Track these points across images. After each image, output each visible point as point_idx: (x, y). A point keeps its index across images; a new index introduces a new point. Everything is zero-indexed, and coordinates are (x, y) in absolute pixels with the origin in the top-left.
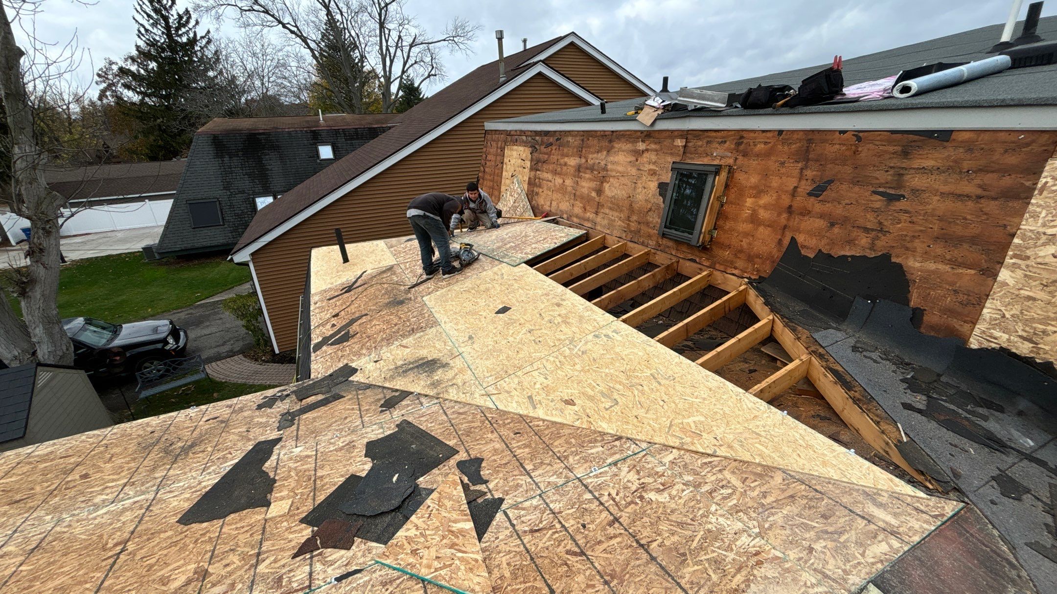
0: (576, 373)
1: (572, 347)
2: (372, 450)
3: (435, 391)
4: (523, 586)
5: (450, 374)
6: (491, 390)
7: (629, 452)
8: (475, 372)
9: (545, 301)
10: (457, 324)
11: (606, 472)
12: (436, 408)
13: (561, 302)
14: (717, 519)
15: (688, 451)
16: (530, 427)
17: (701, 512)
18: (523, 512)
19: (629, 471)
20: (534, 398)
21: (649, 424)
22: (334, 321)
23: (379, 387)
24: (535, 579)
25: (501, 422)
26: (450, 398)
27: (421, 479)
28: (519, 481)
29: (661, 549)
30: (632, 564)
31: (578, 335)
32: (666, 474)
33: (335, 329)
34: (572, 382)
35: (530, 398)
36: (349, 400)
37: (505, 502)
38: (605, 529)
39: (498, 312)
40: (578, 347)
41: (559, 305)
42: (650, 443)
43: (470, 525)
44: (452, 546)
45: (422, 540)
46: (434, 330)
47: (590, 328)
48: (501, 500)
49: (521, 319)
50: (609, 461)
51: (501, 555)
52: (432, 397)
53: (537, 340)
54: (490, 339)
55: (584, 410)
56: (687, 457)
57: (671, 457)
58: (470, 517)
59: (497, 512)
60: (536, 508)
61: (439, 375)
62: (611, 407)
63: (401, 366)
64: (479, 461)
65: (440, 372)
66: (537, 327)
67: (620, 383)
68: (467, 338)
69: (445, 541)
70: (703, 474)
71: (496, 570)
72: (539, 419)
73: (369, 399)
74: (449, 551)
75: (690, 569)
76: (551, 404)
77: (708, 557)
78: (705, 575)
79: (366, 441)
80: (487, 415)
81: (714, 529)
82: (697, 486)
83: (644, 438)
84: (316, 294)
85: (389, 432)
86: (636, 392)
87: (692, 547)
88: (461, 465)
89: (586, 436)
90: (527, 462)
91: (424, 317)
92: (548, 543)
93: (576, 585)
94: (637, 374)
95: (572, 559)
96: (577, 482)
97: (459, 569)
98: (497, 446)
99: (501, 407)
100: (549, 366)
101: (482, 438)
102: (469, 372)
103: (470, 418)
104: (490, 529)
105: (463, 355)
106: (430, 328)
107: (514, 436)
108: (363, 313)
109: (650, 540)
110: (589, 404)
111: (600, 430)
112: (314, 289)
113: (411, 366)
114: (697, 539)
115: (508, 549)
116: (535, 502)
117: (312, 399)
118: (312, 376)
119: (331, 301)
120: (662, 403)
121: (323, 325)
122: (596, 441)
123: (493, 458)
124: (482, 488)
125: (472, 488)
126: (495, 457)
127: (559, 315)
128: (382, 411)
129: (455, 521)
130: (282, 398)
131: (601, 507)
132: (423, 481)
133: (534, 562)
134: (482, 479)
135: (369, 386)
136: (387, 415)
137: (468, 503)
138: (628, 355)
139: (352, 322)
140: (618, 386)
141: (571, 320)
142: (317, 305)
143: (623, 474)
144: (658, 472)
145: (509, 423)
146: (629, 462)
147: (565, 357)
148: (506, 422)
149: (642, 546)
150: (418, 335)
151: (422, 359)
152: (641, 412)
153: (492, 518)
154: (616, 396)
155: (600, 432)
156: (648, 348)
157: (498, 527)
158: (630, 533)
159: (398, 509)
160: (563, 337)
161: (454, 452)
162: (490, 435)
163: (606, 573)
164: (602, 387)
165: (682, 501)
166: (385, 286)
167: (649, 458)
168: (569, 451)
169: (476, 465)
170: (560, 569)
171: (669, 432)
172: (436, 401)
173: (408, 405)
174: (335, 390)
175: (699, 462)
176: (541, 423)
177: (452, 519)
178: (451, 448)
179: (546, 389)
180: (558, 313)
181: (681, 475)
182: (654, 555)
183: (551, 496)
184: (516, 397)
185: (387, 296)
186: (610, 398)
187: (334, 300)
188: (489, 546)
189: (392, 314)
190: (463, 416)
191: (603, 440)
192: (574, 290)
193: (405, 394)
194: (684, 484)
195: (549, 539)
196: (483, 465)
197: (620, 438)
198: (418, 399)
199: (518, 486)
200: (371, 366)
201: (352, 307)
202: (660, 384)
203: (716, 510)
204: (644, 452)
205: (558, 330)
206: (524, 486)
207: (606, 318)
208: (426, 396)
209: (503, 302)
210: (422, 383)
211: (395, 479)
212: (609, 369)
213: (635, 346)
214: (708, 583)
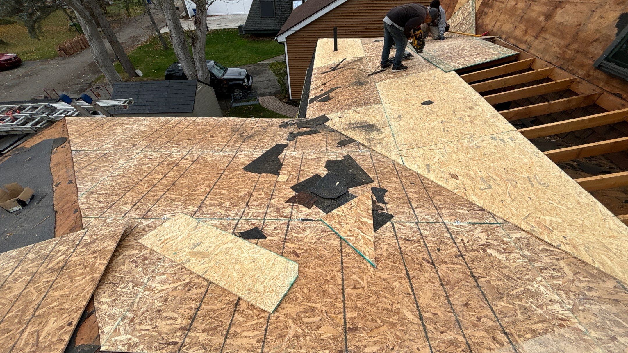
0: (467, 159)
1: (470, 141)
2: (329, 164)
3: (369, 144)
4: (392, 264)
5: (380, 136)
6: (403, 153)
7: (486, 221)
8: (396, 139)
9: (461, 103)
10: (393, 105)
11: (465, 227)
12: (367, 154)
13: (473, 106)
14: (539, 286)
15: (535, 236)
16: (422, 182)
17: (527, 277)
18: (403, 228)
19: (482, 232)
20: (430, 166)
21: (510, 209)
22: (322, 87)
23: (339, 132)
24: (400, 264)
25: (404, 174)
26: (377, 150)
27: (351, 189)
28: (406, 211)
29: (486, 284)
30: (463, 283)
31: (478, 134)
32: (509, 244)
33: (323, 92)
34: (462, 164)
35: (428, 165)
36: (322, 135)
37: (394, 218)
38: (452, 257)
39: (424, 104)
40: (475, 142)
41: (471, 108)
42: (505, 221)
43: (371, 222)
44: (359, 228)
45: (345, 219)
46: (377, 106)
47: (491, 131)
48: (392, 216)
49: (439, 112)
50: (470, 221)
51: (384, 243)
52: (366, 147)
53: (446, 130)
54: (412, 121)
55: (464, 185)
56: (532, 240)
57: (518, 235)
58: (372, 218)
59: (388, 221)
60: (411, 228)
61: (373, 135)
62: (485, 189)
63: (353, 124)
64: (385, 191)
65: (374, 133)
66: (449, 121)
67: (499, 176)
68: (397, 117)
69: (356, 224)
70: (541, 255)
71: (379, 250)
72: (430, 180)
73: (333, 137)
74: (357, 230)
75: (503, 304)
76: (441, 173)
77: (520, 303)
78: (513, 312)
79: (327, 159)
80: (397, 167)
81: (533, 291)
82: (532, 260)
83: (502, 216)
84: (316, 68)
85: (339, 159)
86: (509, 186)
87: (511, 293)
88: (374, 189)
89: (459, 200)
90: (414, 202)
91: (374, 96)
92: (413, 249)
93: (423, 278)
94: (516, 173)
95: (425, 264)
96: (443, 225)
97: (360, 240)
98: (398, 186)
99: (407, 165)
100: (448, 149)
101: (390, 179)
102: (392, 138)
103: (385, 165)
104: (381, 228)
105: (392, 126)
106: (376, 104)
107: (410, 185)
108: (339, 86)
109: (481, 276)
110: (469, 182)
111: (470, 200)
112: (315, 66)
113: (359, 125)
114: (517, 290)
115: (389, 242)
116: (412, 225)
117: (304, 129)
118: (306, 117)
119: (323, 75)
120: (528, 199)
121: (316, 88)
122: (465, 206)
123: (393, 192)
124: (383, 206)
125: (377, 203)
126: (395, 192)
127: (469, 116)
128: (338, 146)
129: (364, 217)
130: (291, 125)
131: (454, 245)
132: (351, 190)
133: (402, 255)
134: (384, 201)
135: (333, 131)
136: (339, 149)
137: (373, 210)
138: (515, 158)
139: (332, 90)
140: (496, 177)
141: (476, 122)
142: (315, 76)
143: (476, 232)
144: (503, 241)
145: (409, 176)
146: (484, 226)
147: (462, 146)
148: (408, 175)
149: (474, 277)
150: (367, 107)
151: (366, 122)
152: (508, 200)
153: (384, 223)
154: (492, 183)
155: (469, 201)
156: (535, 158)
157: (386, 229)
158: (468, 266)
159: (336, 199)
160: (466, 132)
161: (371, 181)
162: (395, 179)
163: (444, 280)
164: (484, 174)
165: (515, 265)
166: (355, 71)
167: (500, 230)
168: (443, 206)
169: (382, 193)
170: (416, 265)
171: (524, 219)
172: (368, 150)
173: (352, 147)
174: (316, 128)
175: (541, 247)
176: (430, 183)
177: (362, 215)
178: (371, 178)
179: (441, 164)
180: (468, 114)
181: (521, 249)
182: (480, 285)
183: (423, 226)
184: (418, 162)
185: (354, 78)
186: (486, 183)
187: (325, 74)
188: (379, 236)
189: (355, 90)
190: (382, 163)
191: (470, 207)
192: (487, 100)
193: (352, 141)
194: (521, 255)
195: (415, 248)
196: (386, 194)
197: (483, 210)
198: (358, 145)
199: (404, 213)
200: (337, 119)
201: (334, 81)
202: (532, 185)
203: (541, 281)
204: (499, 225)
205: (465, 126)
206: (408, 214)
207: (507, 127)
208: (363, 145)
209: (429, 97)
210: (363, 137)
211: (337, 184)
212: (494, 164)
213: (523, 153)
214: (514, 317)
